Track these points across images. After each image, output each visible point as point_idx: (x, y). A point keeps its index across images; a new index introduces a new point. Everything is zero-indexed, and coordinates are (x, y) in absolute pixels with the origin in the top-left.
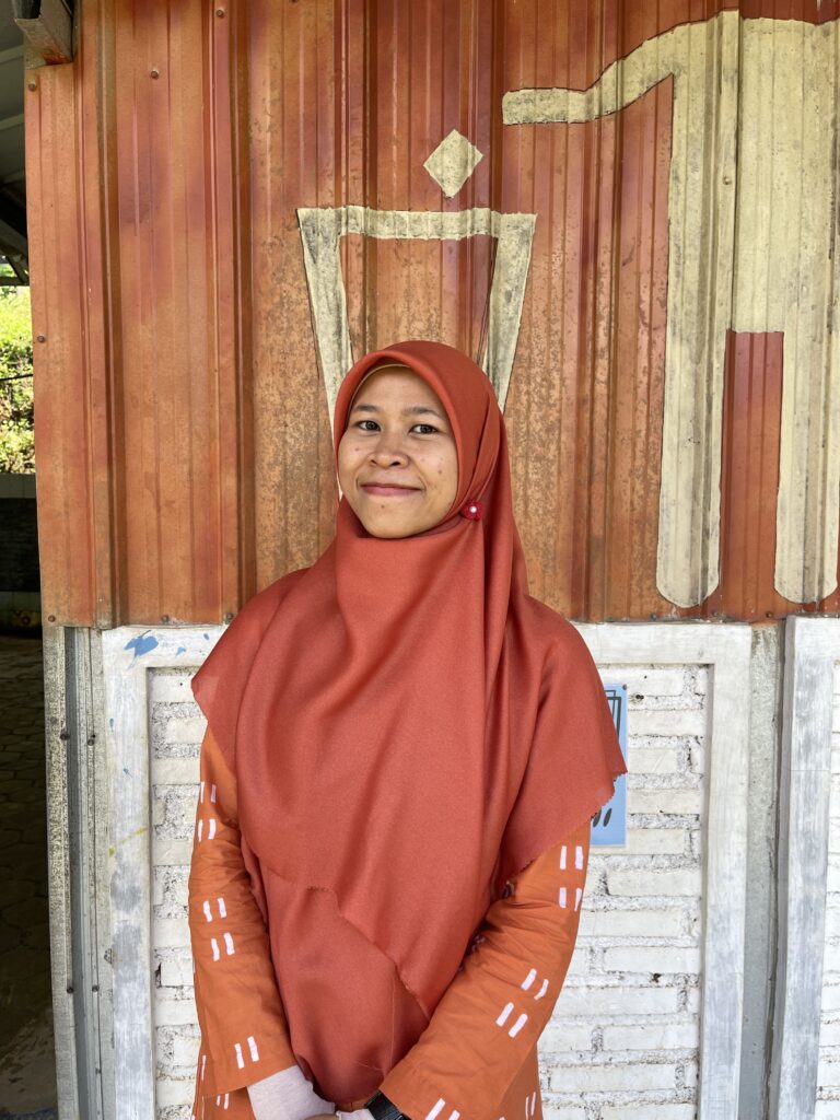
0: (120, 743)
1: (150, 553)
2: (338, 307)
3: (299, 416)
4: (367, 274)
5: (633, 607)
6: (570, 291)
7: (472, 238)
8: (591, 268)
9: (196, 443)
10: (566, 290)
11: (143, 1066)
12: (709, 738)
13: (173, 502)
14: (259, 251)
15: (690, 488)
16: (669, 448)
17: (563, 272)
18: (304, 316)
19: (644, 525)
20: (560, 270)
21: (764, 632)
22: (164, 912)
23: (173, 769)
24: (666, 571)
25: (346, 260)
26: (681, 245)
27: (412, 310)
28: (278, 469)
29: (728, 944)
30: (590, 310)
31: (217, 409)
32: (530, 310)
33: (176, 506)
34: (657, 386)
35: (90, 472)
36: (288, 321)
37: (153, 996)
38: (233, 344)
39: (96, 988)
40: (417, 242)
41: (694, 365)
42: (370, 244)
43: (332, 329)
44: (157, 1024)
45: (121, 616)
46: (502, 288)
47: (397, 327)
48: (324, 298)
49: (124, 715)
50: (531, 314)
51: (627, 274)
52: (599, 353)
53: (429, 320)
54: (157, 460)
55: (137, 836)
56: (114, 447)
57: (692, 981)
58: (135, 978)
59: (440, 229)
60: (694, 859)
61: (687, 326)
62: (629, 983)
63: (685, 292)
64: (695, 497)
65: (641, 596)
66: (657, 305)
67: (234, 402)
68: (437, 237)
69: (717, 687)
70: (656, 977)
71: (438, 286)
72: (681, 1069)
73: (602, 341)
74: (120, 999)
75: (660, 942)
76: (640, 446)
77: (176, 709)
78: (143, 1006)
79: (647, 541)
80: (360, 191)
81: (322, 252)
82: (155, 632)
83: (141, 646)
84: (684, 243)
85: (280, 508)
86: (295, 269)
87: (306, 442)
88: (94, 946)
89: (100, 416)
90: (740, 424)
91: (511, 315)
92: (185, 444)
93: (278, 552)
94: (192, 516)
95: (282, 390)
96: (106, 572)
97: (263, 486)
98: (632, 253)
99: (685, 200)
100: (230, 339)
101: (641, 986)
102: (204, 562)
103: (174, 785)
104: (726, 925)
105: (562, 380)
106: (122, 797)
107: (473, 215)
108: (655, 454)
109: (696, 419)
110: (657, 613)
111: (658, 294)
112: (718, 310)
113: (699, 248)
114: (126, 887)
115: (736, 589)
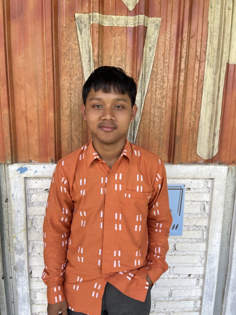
0: (16, 201)
1: (24, 139)
2: (90, 51)
3: (76, 91)
4: (100, 39)
5: (188, 159)
6: (172, 47)
7: (138, 26)
8: (180, 39)
9: (39, 100)
10: (171, 47)
11: (27, 301)
12: (211, 202)
13: (32, 121)
14: (61, 29)
15: (210, 119)
16: (203, 105)
17: (170, 40)
18: (77, 55)
19: (194, 131)
20: (169, 39)
21: (231, 168)
22: (32, 255)
23: (34, 210)
24: (200, 147)
25: (92, 33)
26: (212, 31)
27: (116, 54)
28: (68, 110)
29: (213, 266)
30: (179, 55)
31: (47, 88)
32: (158, 54)
33: (33, 122)
34: (200, 83)
35: (2, 110)
36: (72, 56)
37: (29, 280)
38: (52, 64)
39: (11, 278)
40: (118, 27)
41: (214, 75)
42: (101, 28)
43: (88, 60)
44: (31, 288)
45: (15, 160)
46: (148, 45)
47: (111, 60)
48: (85, 48)
49: (17, 193)
50: (158, 56)
51: (193, 41)
52: (181, 70)
53: (122, 57)
54: (26, 106)
55: (22, 232)
56: (10, 101)
57: (201, 276)
58: (23, 275)
59: (127, 23)
60: (204, 240)
61: (212, 61)
62: (181, 277)
63: (213, 49)
64: (211, 122)
65: (191, 155)
66: (202, 53)
67: (52, 85)
68: (125, 26)
69: (215, 186)
70: (190, 275)
71: (125, 44)
72: (196, 302)
73: (183, 66)
74: (18, 282)
75: (191, 265)
76: (194, 104)
77: (35, 191)
78: (26, 283)
79: (194, 137)
80: (98, 7)
81: (84, 30)
82: (27, 166)
83: (22, 170)
84: (213, 30)
85: (69, 123)
86: (74, 36)
87: (78, 100)
88: (10, 265)
89: (4, 90)
90: (229, 97)
91: (151, 56)
92: (36, 100)
93: (69, 139)
94: (39, 126)
95: (70, 81)
96: (9, 145)
97: (63, 116)
98: (195, 34)
99: (214, 15)
100: (51, 62)
101: (185, 278)
102: (43, 142)
103: (35, 215)
104: (213, 260)
105: (168, 80)
106: (17, 219)
107: (139, 17)
108: (198, 107)
109: (214, 95)
110: (196, 161)
111: (203, 49)
112: (224, 55)
113: (218, 32)
114: (19, 247)
115: (223, 153)
